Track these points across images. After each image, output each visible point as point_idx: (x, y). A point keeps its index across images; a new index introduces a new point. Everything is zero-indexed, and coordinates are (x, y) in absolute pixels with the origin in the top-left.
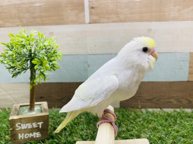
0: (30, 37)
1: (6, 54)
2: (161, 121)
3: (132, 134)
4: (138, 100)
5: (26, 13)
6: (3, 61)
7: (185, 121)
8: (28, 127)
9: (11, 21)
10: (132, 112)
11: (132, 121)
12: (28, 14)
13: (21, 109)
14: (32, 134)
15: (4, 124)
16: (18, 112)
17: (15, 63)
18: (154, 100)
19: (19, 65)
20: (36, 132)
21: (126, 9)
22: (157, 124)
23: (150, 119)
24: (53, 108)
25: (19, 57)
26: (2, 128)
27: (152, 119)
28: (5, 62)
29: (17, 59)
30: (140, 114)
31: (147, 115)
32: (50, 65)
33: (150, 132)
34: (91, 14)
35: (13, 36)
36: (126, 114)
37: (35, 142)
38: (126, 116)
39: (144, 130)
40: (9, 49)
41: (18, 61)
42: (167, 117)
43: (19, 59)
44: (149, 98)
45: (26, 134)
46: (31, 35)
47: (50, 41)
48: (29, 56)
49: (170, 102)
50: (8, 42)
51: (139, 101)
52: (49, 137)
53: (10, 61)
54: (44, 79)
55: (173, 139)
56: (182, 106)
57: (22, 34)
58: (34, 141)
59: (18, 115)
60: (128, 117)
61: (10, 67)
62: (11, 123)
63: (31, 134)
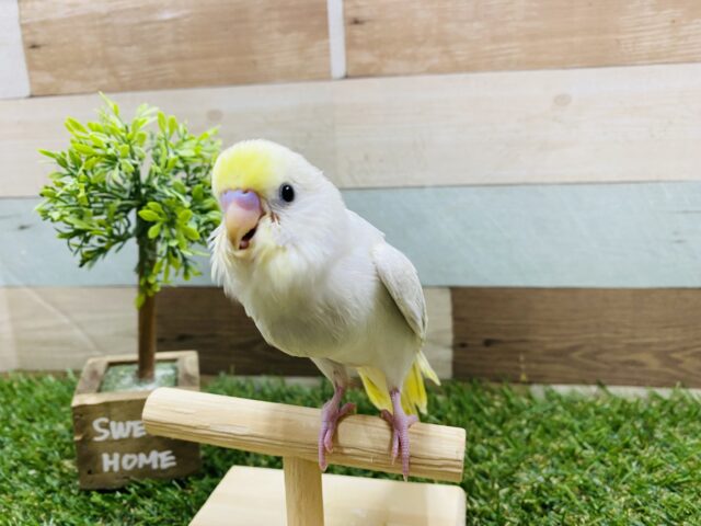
0: (134, 130)
1: (56, 189)
2: (597, 429)
3: (487, 471)
4: (518, 352)
5: (129, 45)
6: (48, 211)
7: (687, 433)
8: (131, 433)
9: (81, 73)
10: (497, 397)
11: (493, 427)
12: (134, 48)
13: (110, 372)
14: (148, 455)
15: (61, 421)
16: (102, 383)
17: (85, 218)
18: (576, 355)
19: (101, 225)
20: (160, 451)
21: (476, 25)
22: (581, 440)
23: (558, 422)
24: (222, 374)
25: (100, 200)
26: (52, 435)
27: (566, 420)
28: (56, 215)
29: (93, 205)
30: (523, 404)
31: (549, 406)
32: (201, 223)
33: (553, 465)
34: (351, 44)
35: (77, 127)
36: (472, 402)
37: (155, 482)
38: (470, 408)
39: (530, 460)
40: (66, 172)
41: (98, 211)
42: (622, 418)
43: (101, 205)
44: (558, 346)
45: (127, 457)
46: (136, 125)
47: (202, 142)
48: (131, 194)
49: (634, 363)
50: (64, 147)
51: (522, 358)
52: (202, 471)
53: (71, 213)
54: (186, 274)
55: (632, 494)
56: (679, 379)
57: (108, 121)
58: (153, 479)
59: (99, 391)
60: (479, 410)
61: (71, 231)
62: (77, 417)
63: (142, 456)
